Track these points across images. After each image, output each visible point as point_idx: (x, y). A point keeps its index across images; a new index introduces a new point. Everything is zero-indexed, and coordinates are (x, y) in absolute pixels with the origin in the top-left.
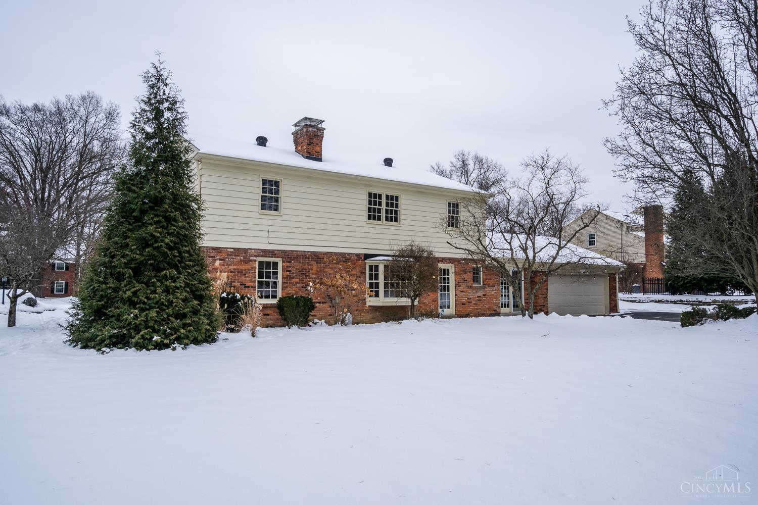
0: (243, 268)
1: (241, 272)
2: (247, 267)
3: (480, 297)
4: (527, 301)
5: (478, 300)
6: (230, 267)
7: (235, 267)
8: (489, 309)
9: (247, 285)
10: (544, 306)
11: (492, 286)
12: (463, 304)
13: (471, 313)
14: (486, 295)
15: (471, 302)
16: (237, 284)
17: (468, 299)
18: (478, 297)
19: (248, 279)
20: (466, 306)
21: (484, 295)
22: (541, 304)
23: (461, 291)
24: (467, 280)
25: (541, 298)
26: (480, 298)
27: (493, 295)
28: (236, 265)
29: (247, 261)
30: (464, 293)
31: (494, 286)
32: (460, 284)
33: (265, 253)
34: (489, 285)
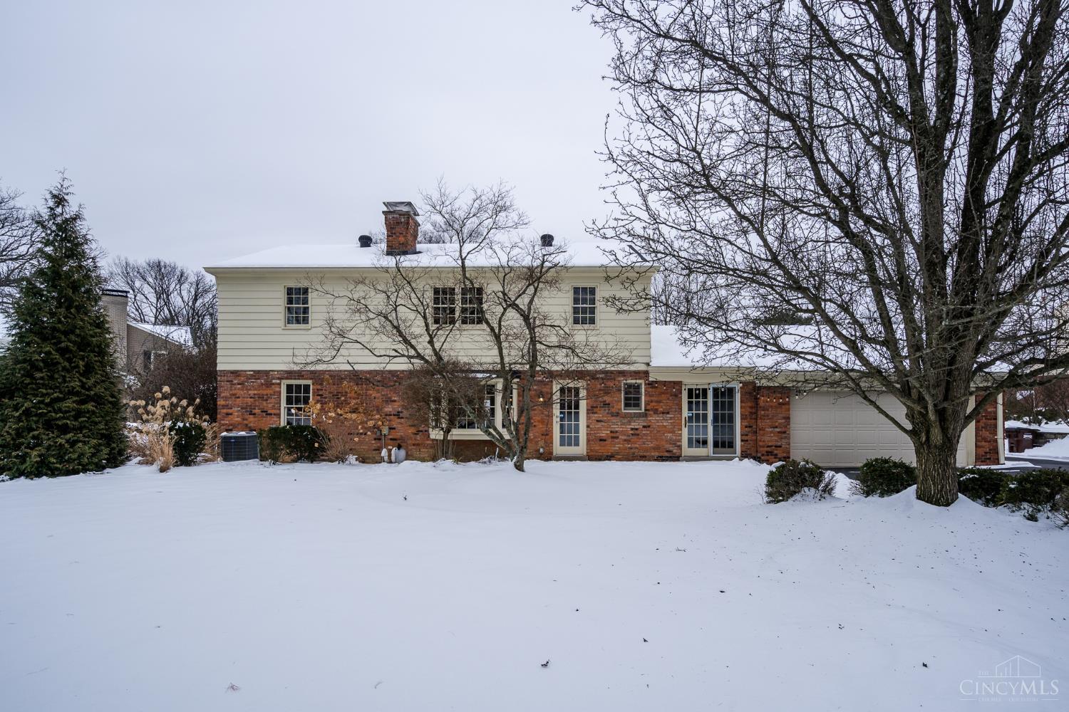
0: (265, 392)
1: (261, 397)
2: (269, 391)
3: (637, 429)
4: (745, 438)
5: (632, 434)
6: (250, 392)
7: (256, 392)
8: (657, 448)
9: (269, 412)
10: (780, 447)
11: (663, 413)
12: (601, 440)
13: (618, 453)
14: (649, 427)
15: (617, 438)
16: (257, 411)
17: (611, 432)
18: (632, 429)
19: (270, 406)
20: (606, 442)
21: (644, 427)
22: (770, 444)
23: (598, 421)
24: (609, 404)
25: (771, 432)
26: (636, 432)
27: (665, 426)
28: (256, 389)
29: (269, 384)
30: (603, 424)
31: (668, 413)
32: (595, 410)
33: (290, 374)
34: (656, 411)
